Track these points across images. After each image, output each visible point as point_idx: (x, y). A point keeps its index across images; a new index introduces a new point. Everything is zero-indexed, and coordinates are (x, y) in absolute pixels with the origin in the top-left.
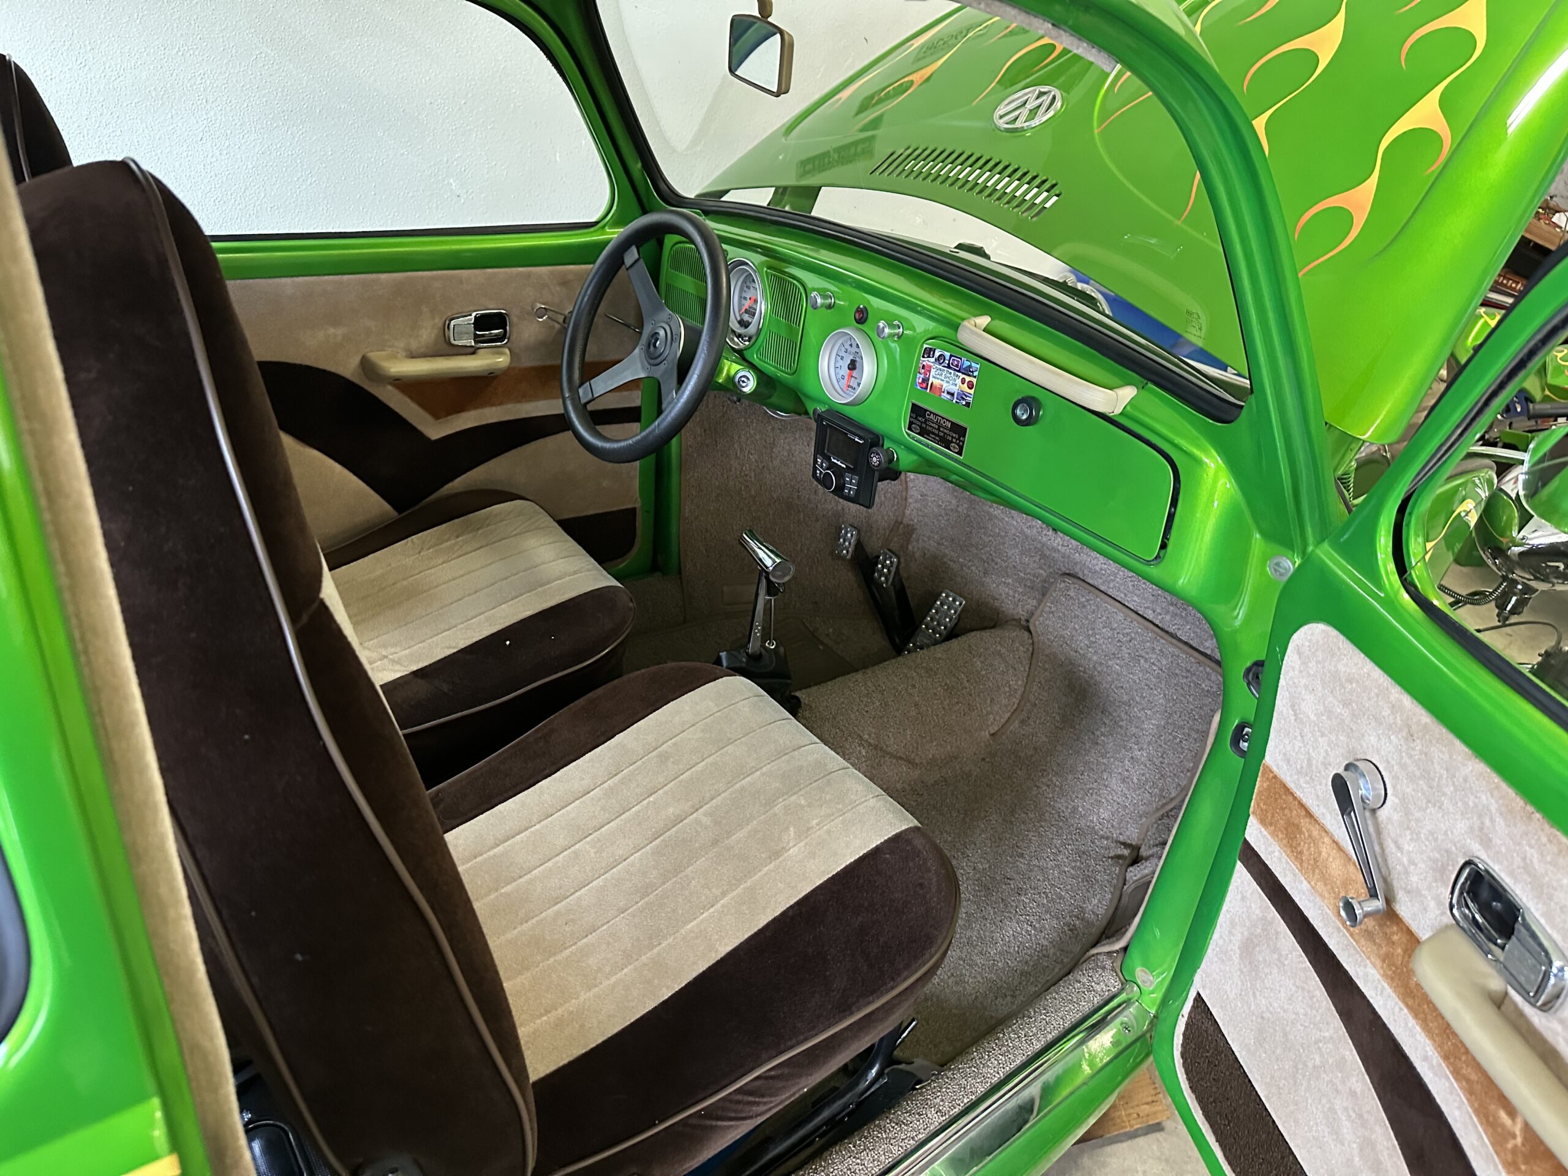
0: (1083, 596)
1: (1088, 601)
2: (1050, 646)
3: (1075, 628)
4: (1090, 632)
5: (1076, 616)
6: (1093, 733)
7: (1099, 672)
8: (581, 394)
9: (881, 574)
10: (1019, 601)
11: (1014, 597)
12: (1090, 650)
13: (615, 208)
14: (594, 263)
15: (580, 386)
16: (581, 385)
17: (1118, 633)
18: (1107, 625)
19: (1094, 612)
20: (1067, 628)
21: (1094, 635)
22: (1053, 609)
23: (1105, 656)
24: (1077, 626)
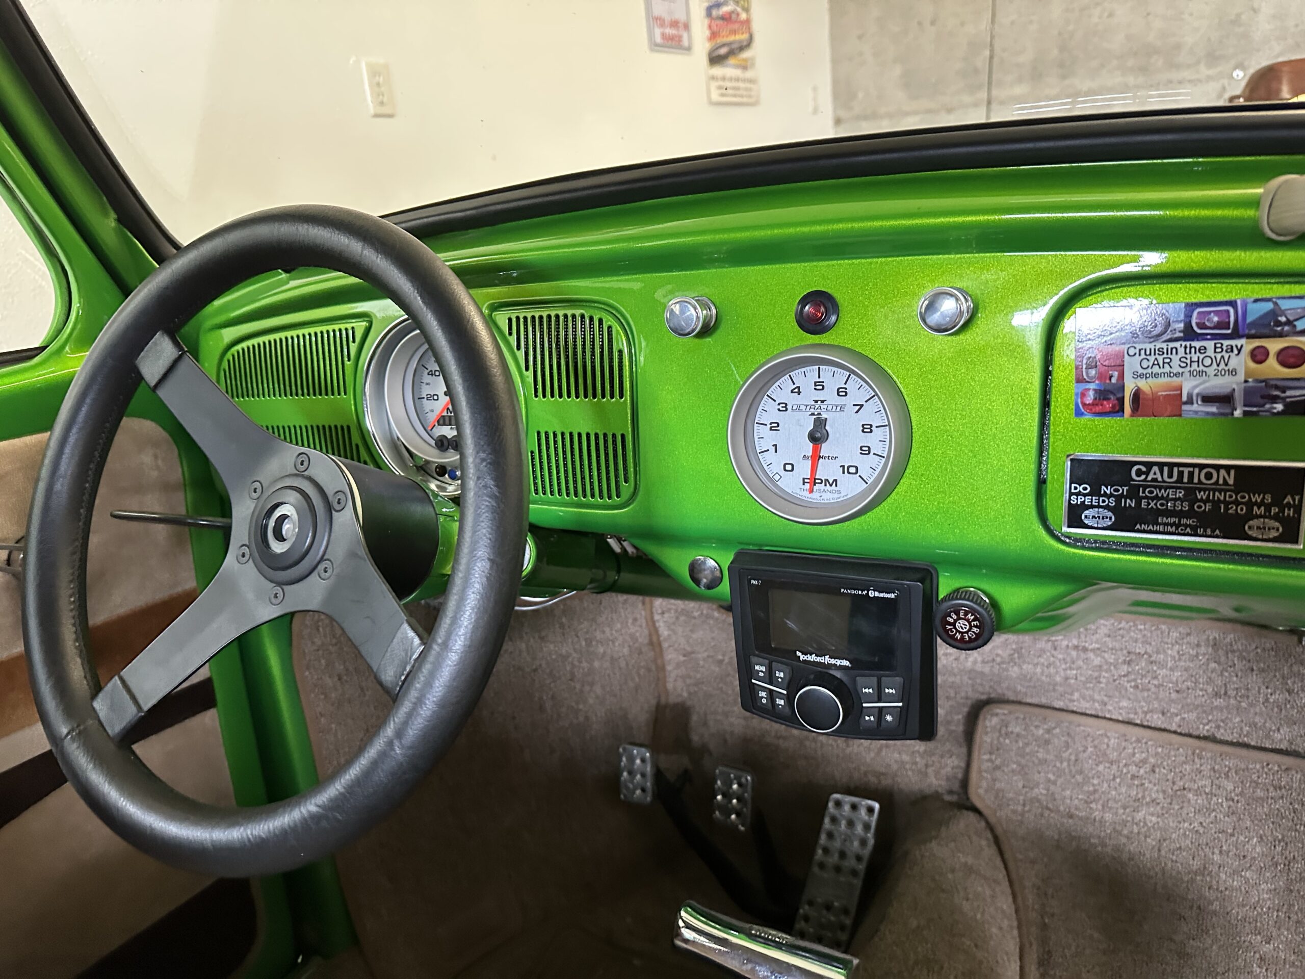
0: (1037, 727)
1: (1048, 731)
2: (1022, 822)
3: (1049, 780)
4: (1079, 778)
5: (1044, 762)
6: (1171, 940)
7: (1128, 838)
8: (102, 715)
9: (727, 810)
10: (927, 766)
11: (916, 763)
12: (1093, 806)
13: (75, 305)
14: (49, 427)
15: (94, 696)
16: (97, 689)
17: (1126, 765)
18: (1101, 756)
19: (1067, 746)
20: (1037, 785)
21: (1086, 780)
22: (998, 762)
23: (1125, 808)
24: (1051, 776)
